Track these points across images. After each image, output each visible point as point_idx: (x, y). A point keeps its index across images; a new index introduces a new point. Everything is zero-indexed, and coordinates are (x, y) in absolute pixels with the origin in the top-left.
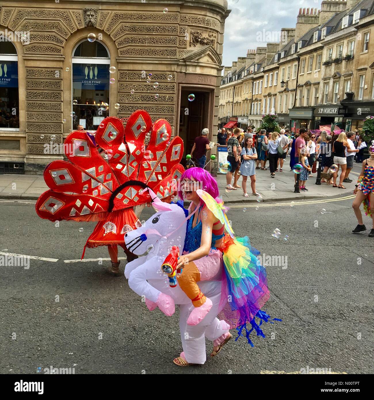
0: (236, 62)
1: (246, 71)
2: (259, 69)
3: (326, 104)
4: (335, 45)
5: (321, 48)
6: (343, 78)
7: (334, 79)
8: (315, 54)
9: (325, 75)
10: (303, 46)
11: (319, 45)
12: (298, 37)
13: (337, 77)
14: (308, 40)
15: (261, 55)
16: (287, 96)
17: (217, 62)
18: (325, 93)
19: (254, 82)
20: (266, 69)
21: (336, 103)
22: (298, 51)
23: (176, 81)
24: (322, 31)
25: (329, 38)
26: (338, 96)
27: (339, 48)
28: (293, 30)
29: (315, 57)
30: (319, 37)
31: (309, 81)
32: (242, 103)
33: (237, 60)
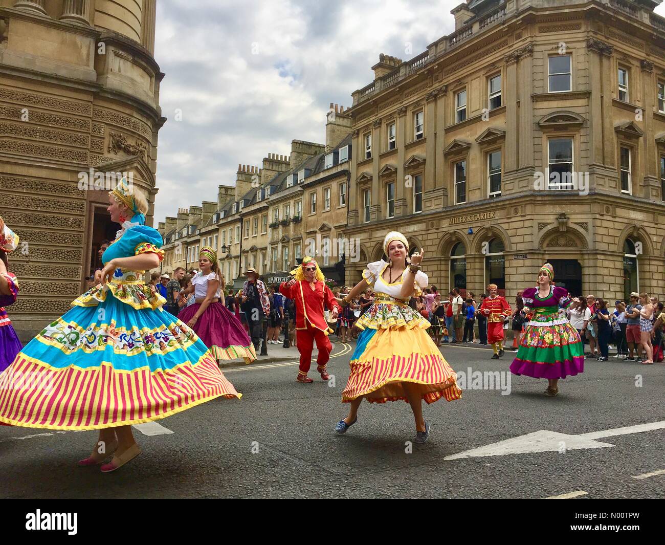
0: (163, 224)
1: (177, 234)
2: (193, 231)
3: (275, 272)
4: (281, 205)
5: (266, 208)
6: (292, 243)
7: (282, 243)
8: (260, 215)
9: (273, 238)
10: (246, 206)
11: (264, 204)
12: (238, 195)
13: (285, 241)
14: (251, 199)
15: (195, 216)
16: (230, 263)
17: (148, 180)
18: (273, 260)
19: (189, 248)
20: (203, 231)
21: (286, 271)
22: (240, 211)
23: (86, 198)
24: (266, 190)
25: (274, 197)
26: (289, 263)
27: (285, 208)
28: (232, 189)
29: (260, 218)
30: (263, 196)
31: (255, 246)
32: (173, 274)
33: (164, 221)
